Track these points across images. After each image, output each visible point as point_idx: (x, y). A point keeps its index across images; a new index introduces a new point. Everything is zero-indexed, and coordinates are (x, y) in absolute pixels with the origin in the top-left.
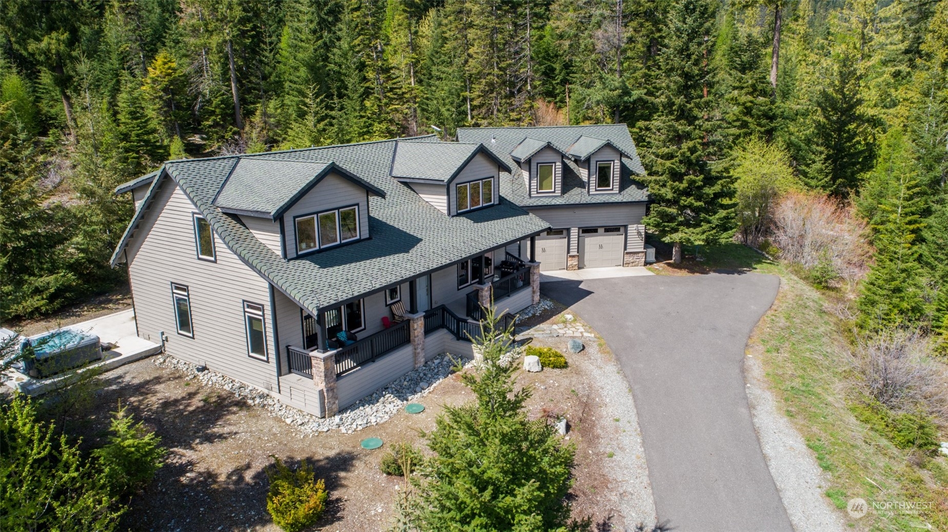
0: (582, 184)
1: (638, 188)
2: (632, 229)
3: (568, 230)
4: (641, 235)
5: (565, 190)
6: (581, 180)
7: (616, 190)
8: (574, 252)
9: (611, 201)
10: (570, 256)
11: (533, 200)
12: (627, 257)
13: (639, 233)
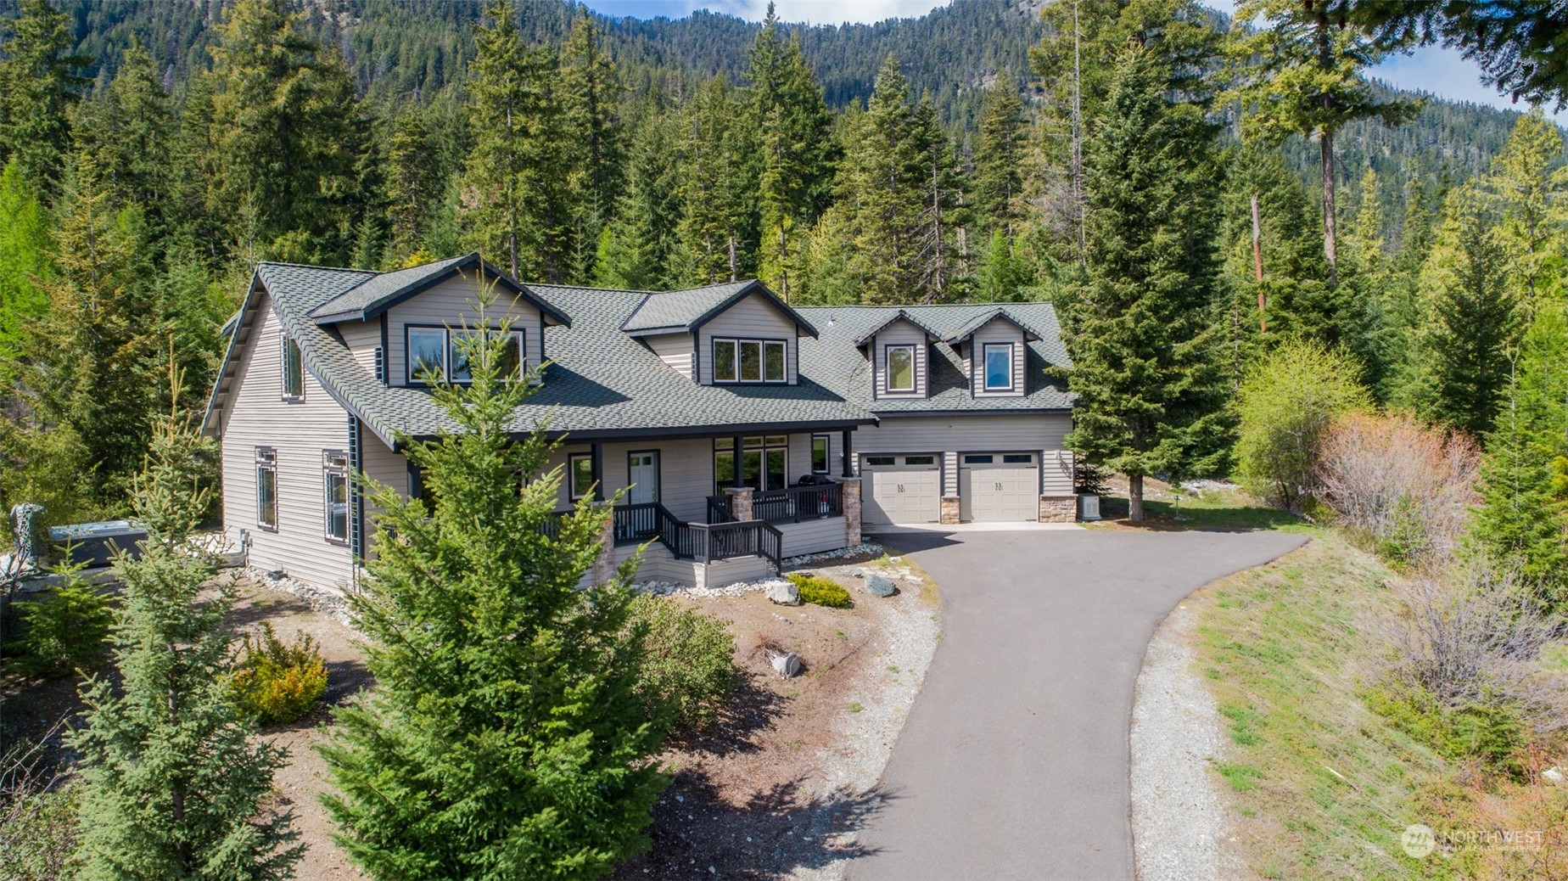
0: (964, 383)
1: (1059, 391)
2: (1051, 457)
3: (941, 455)
4: (1067, 468)
5: (932, 390)
6: (963, 377)
7: (1020, 391)
8: (951, 493)
9: (1009, 407)
10: (946, 500)
11: (879, 403)
12: (1044, 504)
13: (1063, 465)
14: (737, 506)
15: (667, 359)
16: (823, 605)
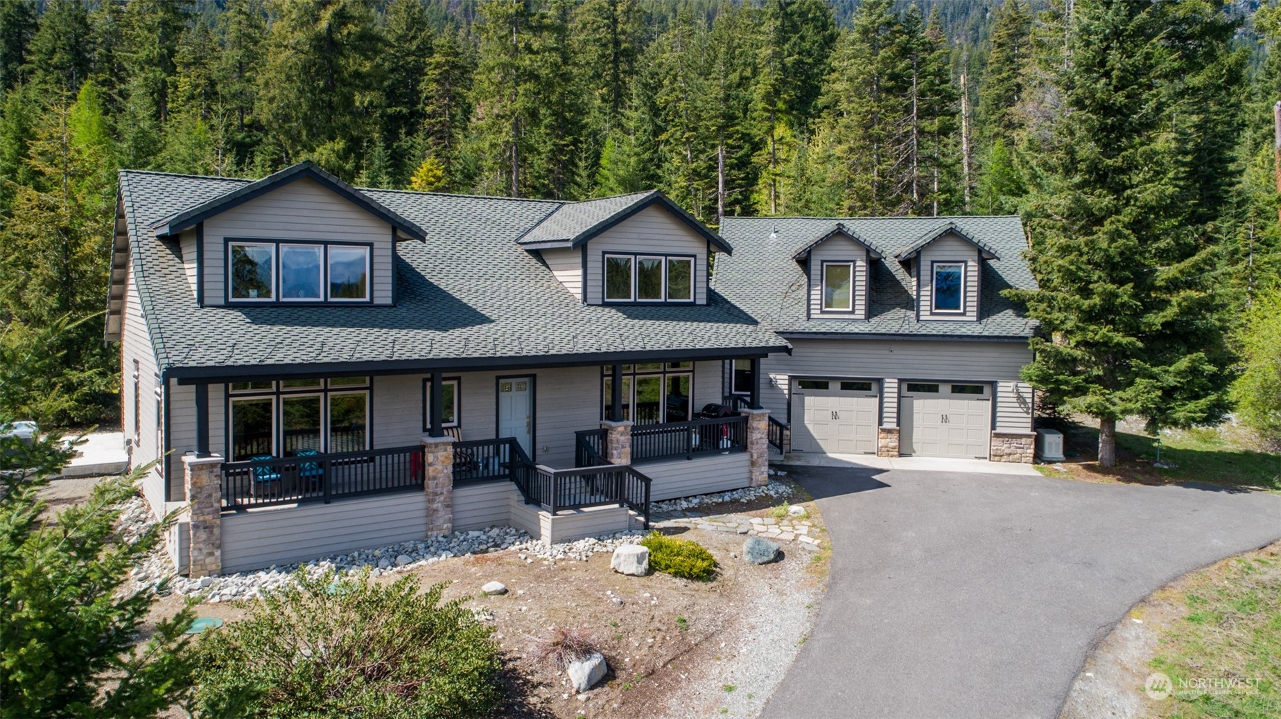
0: (911, 304)
1: (1018, 316)
2: (1006, 389)
3: (880, 381)
4: (1025, 403)
5: (870, 314)
6: (909, 296)
7: (972, 315)
8: (890, 424)
9: (958, 333)
10: (884, 430)
11: (812, 323)
12: (997, 443)
13: (1021, 399)
14: (611, 441)
15: (560, 275)
16: (676, 575)
